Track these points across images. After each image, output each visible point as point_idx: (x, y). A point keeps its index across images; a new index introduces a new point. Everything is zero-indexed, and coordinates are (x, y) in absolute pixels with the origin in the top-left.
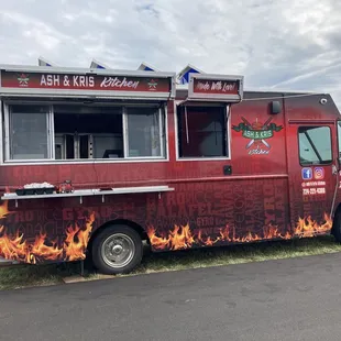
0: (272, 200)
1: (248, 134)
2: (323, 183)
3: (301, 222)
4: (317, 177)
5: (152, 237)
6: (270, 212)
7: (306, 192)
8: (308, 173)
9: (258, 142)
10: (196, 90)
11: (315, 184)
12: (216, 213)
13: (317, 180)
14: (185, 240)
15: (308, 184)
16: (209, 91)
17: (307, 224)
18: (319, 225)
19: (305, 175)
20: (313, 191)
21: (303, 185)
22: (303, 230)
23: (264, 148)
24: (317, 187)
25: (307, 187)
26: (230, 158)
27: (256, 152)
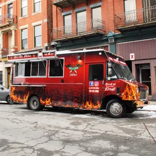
0: (76, 93)
1: (70, 68)
2: (98, 88)
3: (87, 103)
4: (95, 85)
5: (41, 100)
6: (75, 97)
7: (90, 91)
8: (92, 84)
9: (73, 71)
10: (44, 56)
11: (94, 88)
12: (58, 95)
13: (95, 87)
14: (49, 103)
15: (91, 88)
16: (48, 56)
17: (90, 104)
18: (95, 105)
19: (91, 84)
20: (93, 91)
21: (89, 88)
22: (88, 106)
23: (75, 73)
24: (95, 90)
25: (91, 89)
26: (63, 77)
27: (72, 75)
